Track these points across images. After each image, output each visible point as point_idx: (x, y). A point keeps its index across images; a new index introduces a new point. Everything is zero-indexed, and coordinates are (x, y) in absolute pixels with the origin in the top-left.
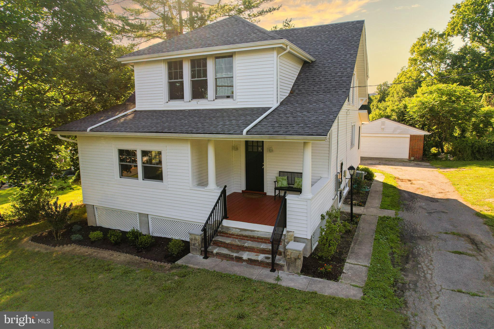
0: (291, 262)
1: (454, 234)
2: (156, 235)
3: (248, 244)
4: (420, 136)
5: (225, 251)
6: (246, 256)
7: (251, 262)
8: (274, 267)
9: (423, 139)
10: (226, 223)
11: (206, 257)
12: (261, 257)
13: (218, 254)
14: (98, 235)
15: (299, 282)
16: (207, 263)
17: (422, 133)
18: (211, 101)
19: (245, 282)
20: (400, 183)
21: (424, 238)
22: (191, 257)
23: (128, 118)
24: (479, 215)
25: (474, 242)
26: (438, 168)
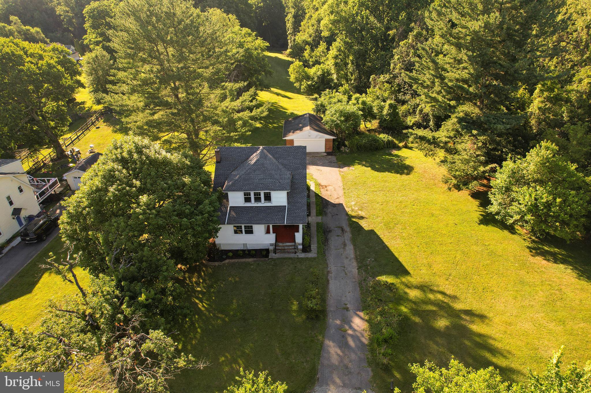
0: (299, 251)
1: (338, 227)
2: (250, 249)
3: (286, 248)
4: (331, 139)
5: (280, 251)
8: (295, 253)
9: (332, 141)
10: (277, 243)
11: (275, 254)
12: (291, 251)
13: (279, 253)
14: (231, 254)
15: (302, 255)
16: (277, 256)
17: (332, 137)
18: (263, 204)
19: (291, 258)
20: (322, 190)
21: (330, 231)
22: (272, 255)
23: (233, 213)
24: (347, 214)
25: (343, 230)
26: (340, 167)
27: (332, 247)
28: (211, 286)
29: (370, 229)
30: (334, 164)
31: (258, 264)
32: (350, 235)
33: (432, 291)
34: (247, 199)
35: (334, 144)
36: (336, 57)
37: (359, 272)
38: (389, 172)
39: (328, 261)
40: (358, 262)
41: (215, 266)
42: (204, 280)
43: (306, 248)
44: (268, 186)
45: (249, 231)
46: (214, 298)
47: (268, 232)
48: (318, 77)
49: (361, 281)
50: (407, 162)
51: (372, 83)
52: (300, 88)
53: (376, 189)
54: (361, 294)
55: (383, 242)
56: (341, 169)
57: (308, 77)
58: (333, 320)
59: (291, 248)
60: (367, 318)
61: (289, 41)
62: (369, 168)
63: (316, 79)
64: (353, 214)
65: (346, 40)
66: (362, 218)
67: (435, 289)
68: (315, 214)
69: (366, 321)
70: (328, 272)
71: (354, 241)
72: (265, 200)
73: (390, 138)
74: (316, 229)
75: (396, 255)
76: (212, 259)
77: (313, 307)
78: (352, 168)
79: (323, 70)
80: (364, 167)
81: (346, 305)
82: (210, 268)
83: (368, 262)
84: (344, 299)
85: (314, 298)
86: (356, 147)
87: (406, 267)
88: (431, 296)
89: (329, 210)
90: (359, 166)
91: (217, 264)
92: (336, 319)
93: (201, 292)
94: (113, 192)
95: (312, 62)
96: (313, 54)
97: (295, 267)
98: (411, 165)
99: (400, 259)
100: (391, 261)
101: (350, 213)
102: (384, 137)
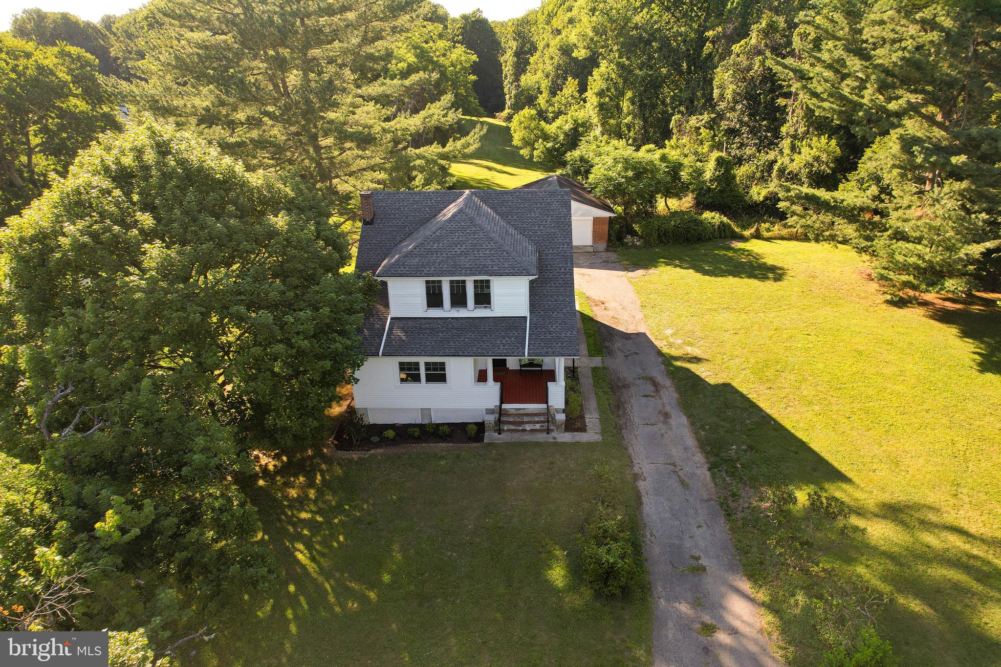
0: (558, 427)
1: (643, 378)
2: (437, 422)
3: (526, 419)
4: (605, 218)
5: (512, 427)
6: (528, 427)
7: (532, 431)
8: (548, 431)
9: (607, 222)
10: (504, 406)
11: (500, 434)
12: (538, 426)
13: (508, 430)
14: (390, 434)
15: (566, 437)
16: (504, 437)
17: (607, 214)
18: (471, 311)
19: (538, 444)
20: (595, 308)
21: (626, 386)
22: (490, 436)
23: (398, 333)
24: (659, 353)
25: (655, 384)
26: (626, 269)
27: (636, 420)
28: (338, 509)
29: (721, 381)
30: (613, 265)
31: (458, 457)
32: (675, 395)
33: (926, 525)
34: (434, 298)
35: (610, 228)
36: (601, 94)
37: (713, 477)
38: (734, 276)
39: (631, 450)
40: (707, 454)
41: (351, 461)
42: (320, 492)
43: (574, 423)
44: (484, 266)
45: (437, 375)
46: (341, 538)
47: (482, 377)
48: (566, 134)
49: (726, 499)
50: (770, 261)
51: (675, 131)
52: (532, 156)
53: (714, 306)
54: (732, 529)
55: (760, 410)
56: (630, 274)
57: (546, 137)
58: (668, 600)
59: (536, 419)
60: (762, 596)
61: (507, 97)
62: (691, 271)
63: (561, 137)
64: (674, 352)
65: (620, 60)
66: (697, 360)
67: (932, 517)
68: (586, 352)
69: (763, 604)
70: (636, 477)
71: (686, 407)
72: (476, 303)
73: (725, 219)
74: (591, 381)
75: (800, 435)
76: (343, 444)
77: (615, 563)
78: (652, 271)
79: (575, 121)
80: (678, 269)
81: (698, 559)
82: (339, 464)
83: (733, 453)
84: (688, 543)
85: (616, 540)
86: (655, 236)
87: (836, 464)
88: (930, 539)
89: (618, 344)
90: (669, 267)
91: (355, 455)
92: (677, 599)
93: (311, 524)
94: (74, 237)
95: (553, 112)
96: (554, 100)
97: (551, 463)
98: (779, 264)
99: (814, 446)
100: (793, 449)
101: (665, 350)
102: (711, 217)
